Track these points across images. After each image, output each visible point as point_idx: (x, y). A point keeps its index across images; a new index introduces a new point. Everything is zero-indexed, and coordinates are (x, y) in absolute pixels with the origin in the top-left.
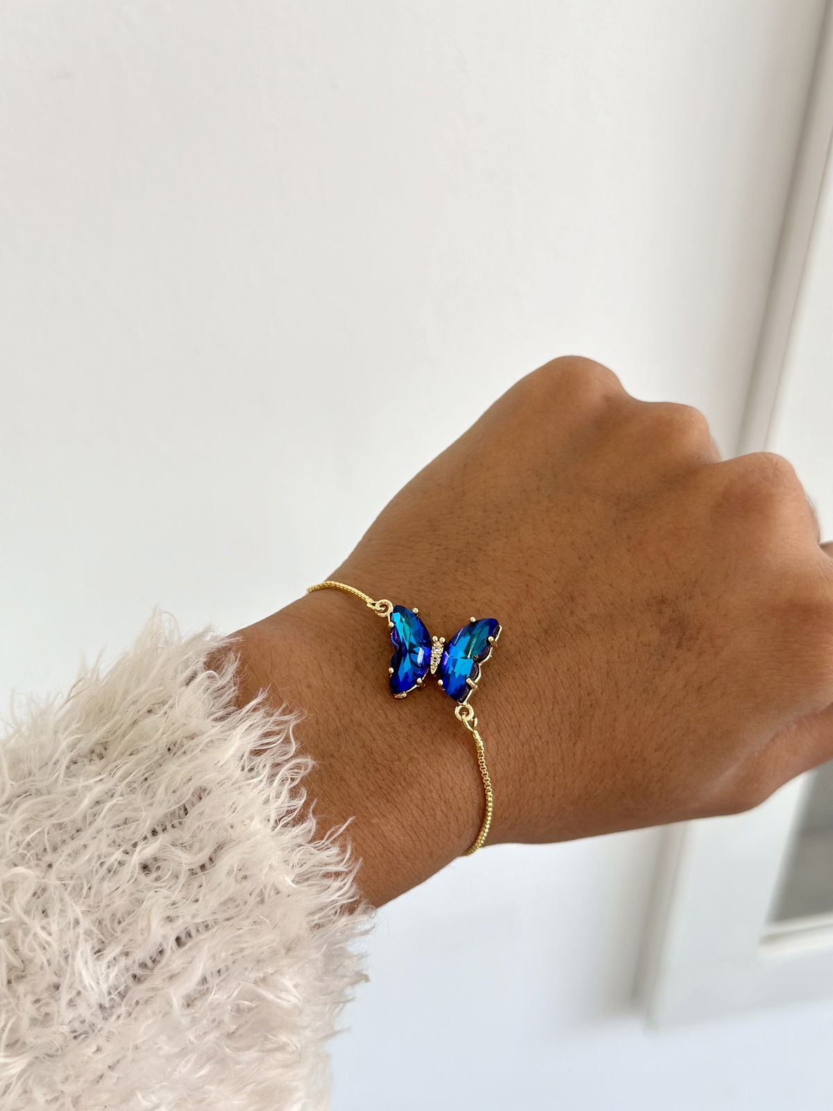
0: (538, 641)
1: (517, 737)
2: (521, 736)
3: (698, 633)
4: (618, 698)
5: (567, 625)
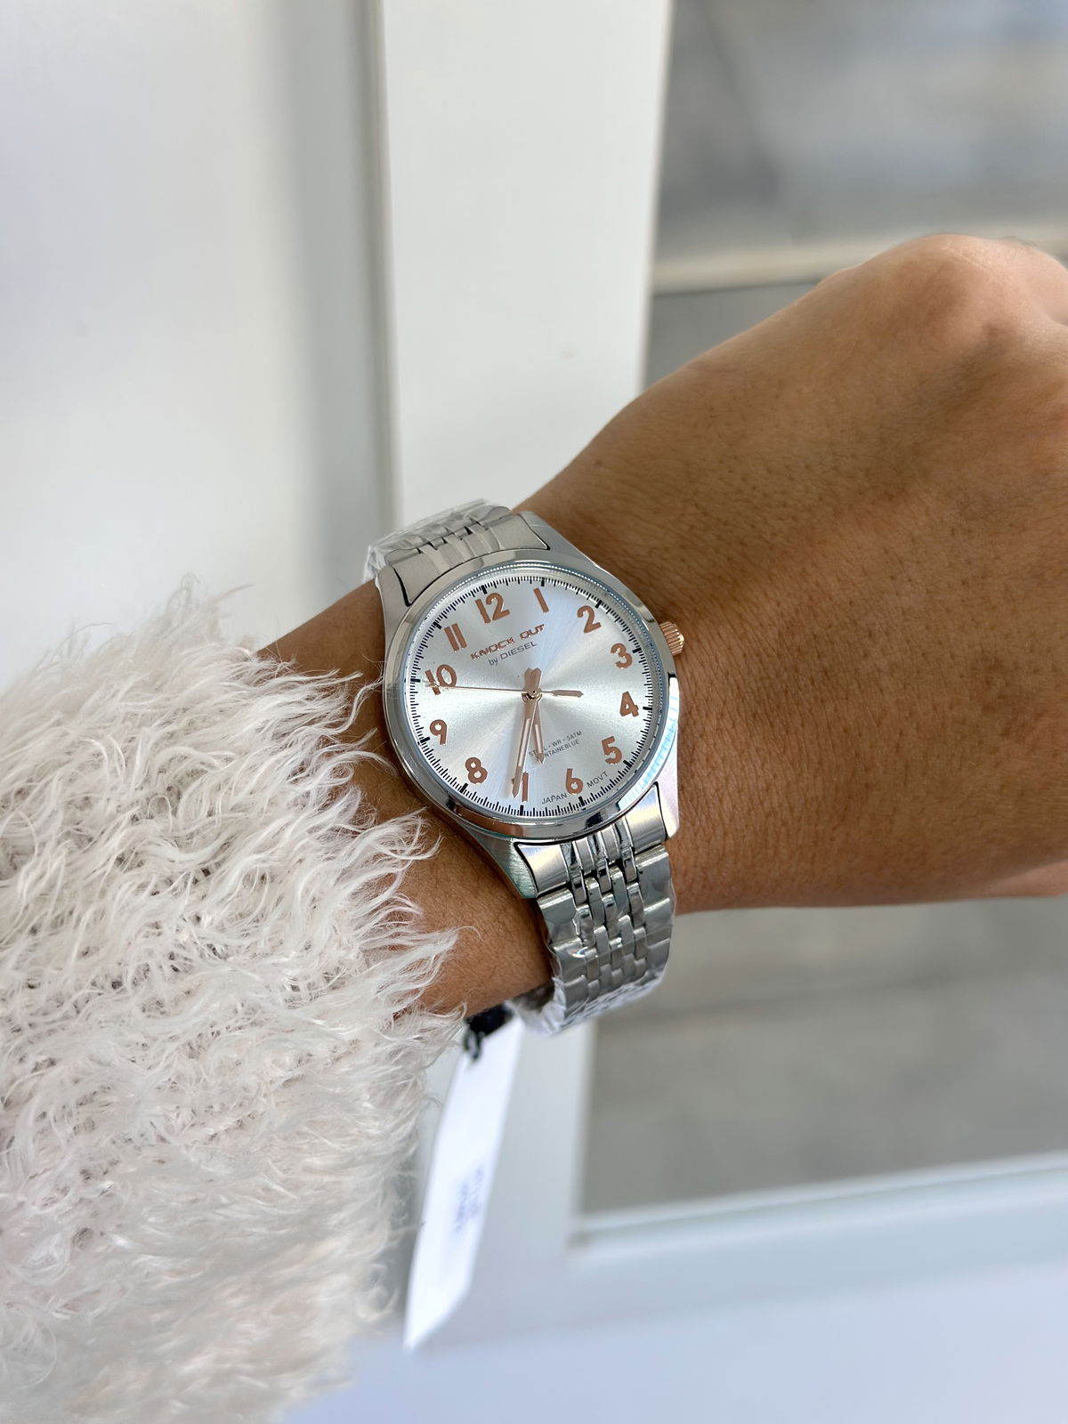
0: (813, 683)
1: (762, 803)
2: (765, 804)
4: (905, 784)
5: (856, 670)
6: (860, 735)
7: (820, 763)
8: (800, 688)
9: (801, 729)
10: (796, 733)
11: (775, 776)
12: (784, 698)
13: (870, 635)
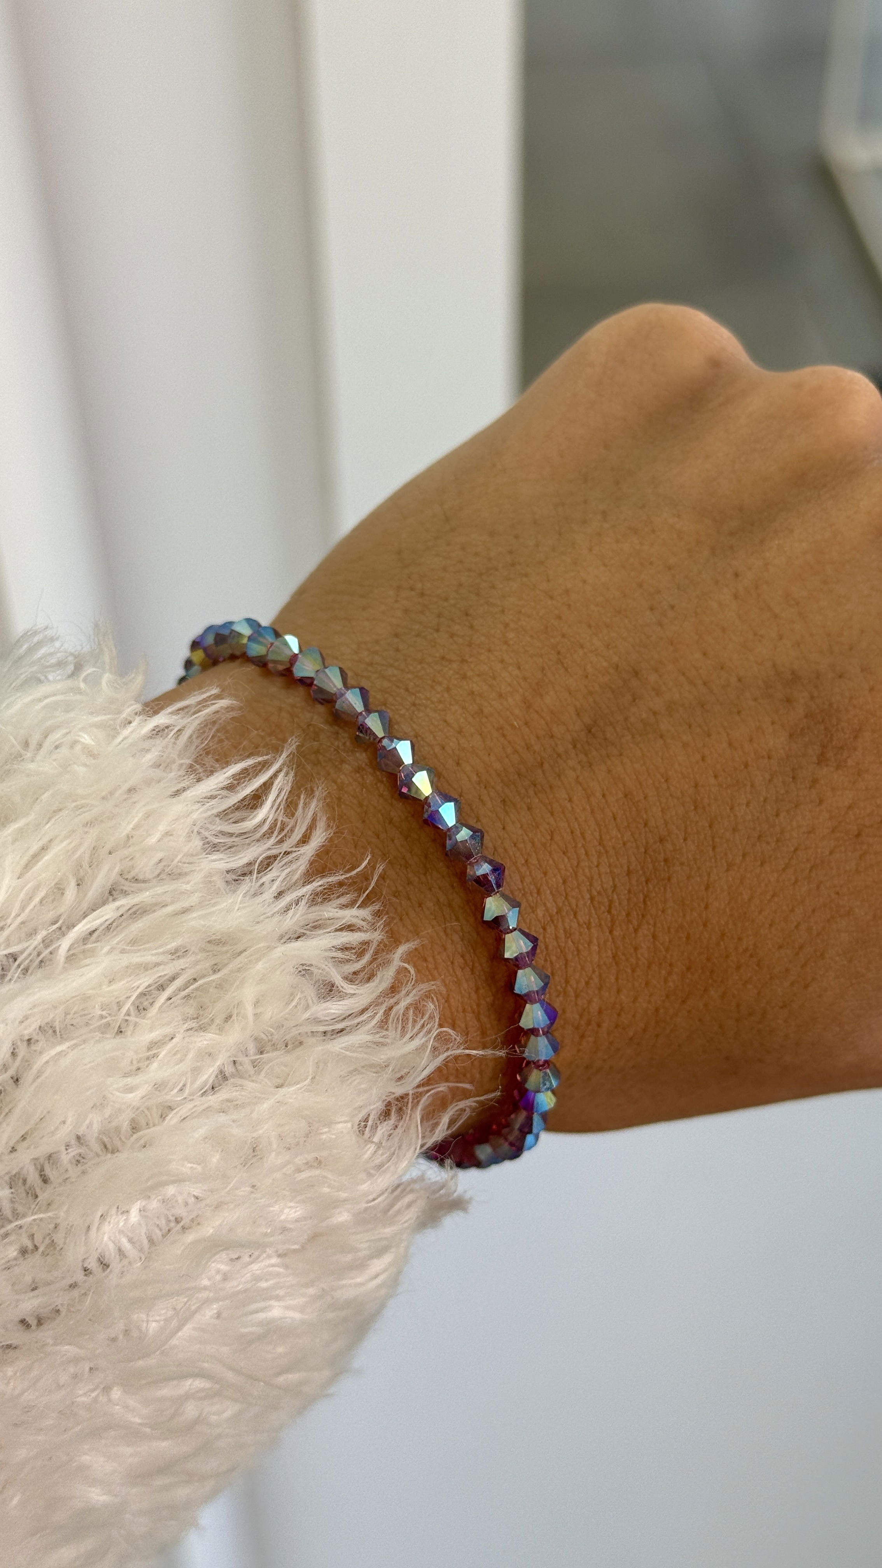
5: (626, 719)
6: (645, 798)
7: (601, 843)
8: (559, 755)
9: (568, 805)
10: (563, 812)
11: (545, 874)
12: (540, 771)
13: (636, 674)
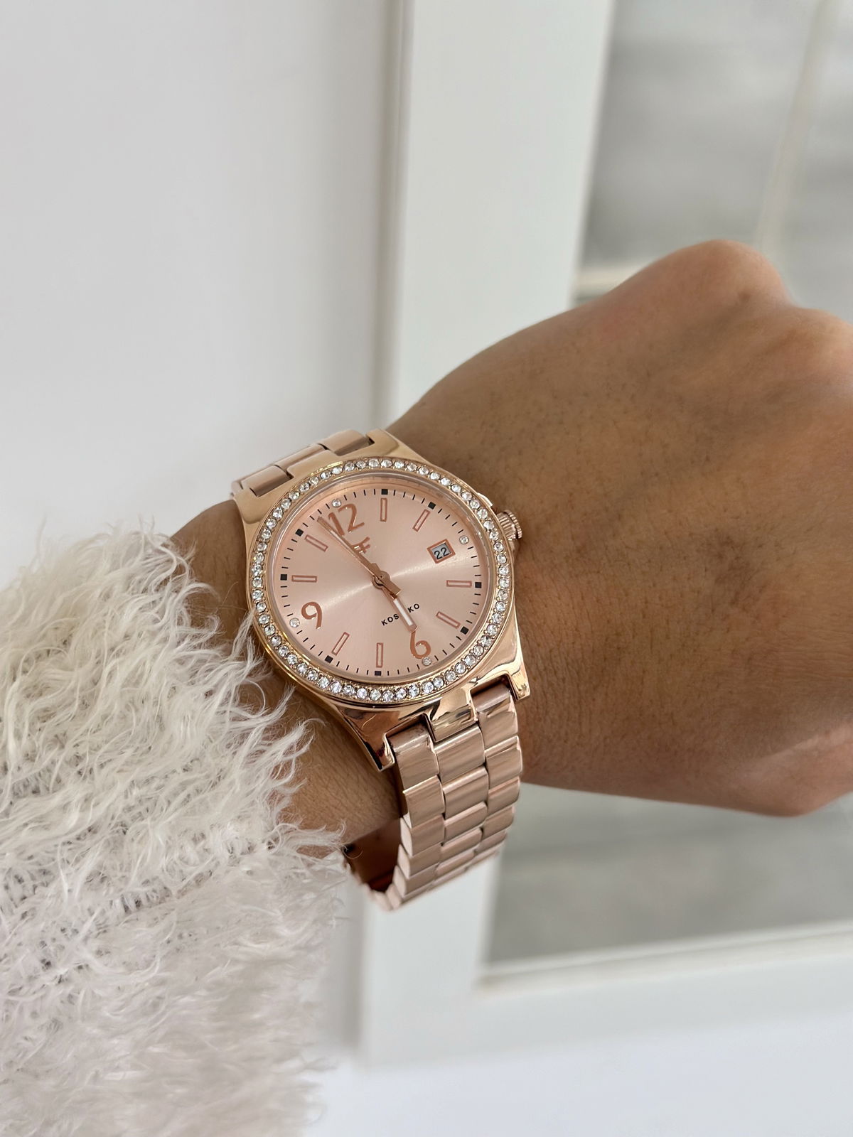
3: (760, 591)
